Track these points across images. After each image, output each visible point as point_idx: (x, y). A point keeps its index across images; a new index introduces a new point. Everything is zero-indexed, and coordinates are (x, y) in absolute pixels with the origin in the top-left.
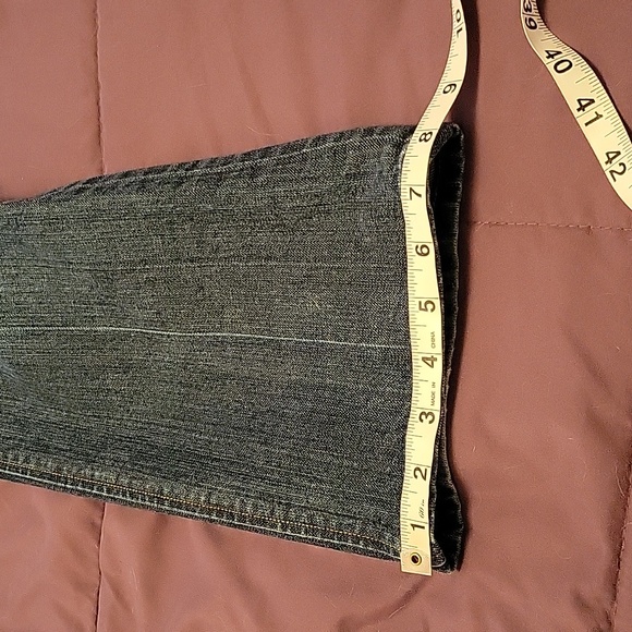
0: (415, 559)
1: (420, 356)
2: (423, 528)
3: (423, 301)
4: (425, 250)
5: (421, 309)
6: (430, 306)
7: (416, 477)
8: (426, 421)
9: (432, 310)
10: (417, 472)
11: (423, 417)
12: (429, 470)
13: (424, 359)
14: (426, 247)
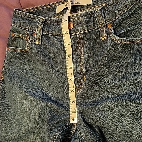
0: (73, 120)
1: (69, 79)
2: (76, 113)
3: (70, 67)
4: (70, 56)
5: (69, 69)
6: (71, 68)
7: (73, 103)
8: (73, 91)
9: (71, 69)
10: (73, 102)
11: (72, 91)
12: (76, 101)
13: (70, 79)
14: (71, 55)
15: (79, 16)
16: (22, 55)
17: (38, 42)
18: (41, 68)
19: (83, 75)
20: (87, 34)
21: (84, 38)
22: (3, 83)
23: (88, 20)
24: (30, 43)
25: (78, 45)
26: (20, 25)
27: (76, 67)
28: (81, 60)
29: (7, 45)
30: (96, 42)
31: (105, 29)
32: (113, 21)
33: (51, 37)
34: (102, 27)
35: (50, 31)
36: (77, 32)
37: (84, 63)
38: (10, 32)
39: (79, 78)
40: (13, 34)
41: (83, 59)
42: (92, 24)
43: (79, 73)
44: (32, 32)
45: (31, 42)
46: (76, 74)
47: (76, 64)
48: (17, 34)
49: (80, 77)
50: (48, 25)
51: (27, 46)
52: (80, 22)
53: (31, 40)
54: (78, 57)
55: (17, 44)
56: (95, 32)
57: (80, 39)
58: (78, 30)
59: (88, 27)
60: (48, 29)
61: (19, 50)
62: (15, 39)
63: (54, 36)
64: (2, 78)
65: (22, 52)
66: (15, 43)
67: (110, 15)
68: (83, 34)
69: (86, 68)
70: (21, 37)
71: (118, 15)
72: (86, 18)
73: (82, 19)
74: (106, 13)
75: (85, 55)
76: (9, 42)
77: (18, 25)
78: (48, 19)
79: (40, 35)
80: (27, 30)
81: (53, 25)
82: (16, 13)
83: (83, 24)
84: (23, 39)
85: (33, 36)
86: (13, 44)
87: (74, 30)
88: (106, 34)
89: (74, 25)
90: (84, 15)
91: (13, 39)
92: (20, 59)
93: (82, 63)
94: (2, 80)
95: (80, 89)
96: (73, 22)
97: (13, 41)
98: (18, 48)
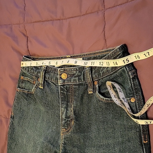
15: (73, 70)
16: (29, 96)
17: (41, 87)
18: (42, 109)
19: (72, 120)
20: (78, 85)
21: (75, 88)
22: (13, 118)
23: (79, 74)
24: (35, 87)
25: (70, 93)
26: (28, 71)
27: (67, 112)
28: (71, 106)
29: (17, 86)
30: (84, 93)
31: (92, 85)
32: (99, 80)
33: (51, 83)
34: (90, 83)
35: (50, 78)
36: (70, 82)
37: (74, 109)
38: (20, 75)
39: (68, 122)
40: (22, 77)
41: (73, 106)
42: (82, 77)
43: (69, 117)
44: (38, 77)
45: (36, 85)
46: (66, 118)
47: (67, 110)
48: (26, 78)
49: (70, 121)
50: (48, 72)
51: (33, 89)
52: (73, 75)
53: (37, 85)
54: (69, 104)
55: (25, 86)
56: (85, 85)
57: (72, 88)
58: (71, 81)
59: (79, 79)
60: (48, 76)
61: (26, 91)
62: (23, 81)
63: (53, 83)
64: (12, 114)
65: (28, 93)
66: (23, 85)
67: (96, 74)
68: (75, 85)
69: (75, 114)
70: (29, 80)
71: (102, 76)
72: (78, 72)
73: (75, 72)
74: (93, 71)
75: (75, 103)
76: (19, 84)
77: (27, 70)
78: (49, 67)
79: (42, 81)
80: (34, 75)
81: (52, 73)
82: (25, 60)
83: (75, 77)
84: (30, 82)
85: (38, 81)
86: (22, 86)
87: (68, 80)
88: (92, 90)
89: (68, 76)
90: (76, 69)
91: (22, 81)
92: (26, 99)
93: (72, 109)
94: (12, 115)
95: (69, 131)
96: (68, 73)
97: (22, 83)
98: (25, 90)
